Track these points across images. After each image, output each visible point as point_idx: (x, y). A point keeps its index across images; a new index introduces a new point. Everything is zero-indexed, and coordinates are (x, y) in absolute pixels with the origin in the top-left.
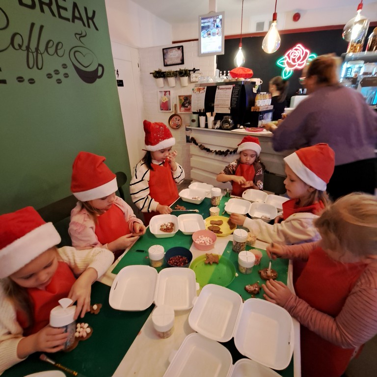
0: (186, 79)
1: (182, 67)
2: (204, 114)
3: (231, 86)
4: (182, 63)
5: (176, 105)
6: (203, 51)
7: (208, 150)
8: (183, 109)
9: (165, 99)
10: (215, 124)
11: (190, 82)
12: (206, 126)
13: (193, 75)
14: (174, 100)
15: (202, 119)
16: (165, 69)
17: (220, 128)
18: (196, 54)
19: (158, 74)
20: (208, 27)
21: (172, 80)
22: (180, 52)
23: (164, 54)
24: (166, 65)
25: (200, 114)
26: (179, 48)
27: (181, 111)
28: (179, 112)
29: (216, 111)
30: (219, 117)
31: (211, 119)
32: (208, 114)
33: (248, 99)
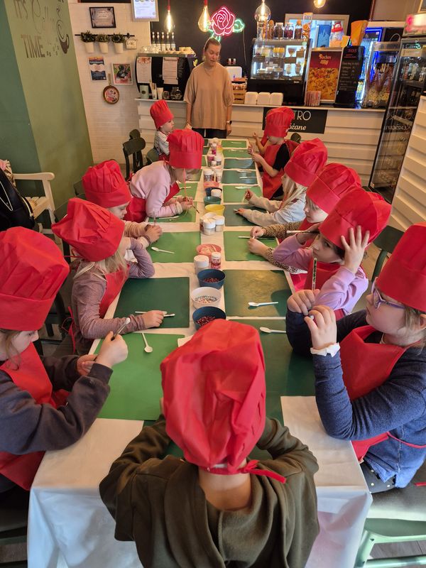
0: (121, 45)
1: (116, 31)
3: (175, 58)
4: (114, 26)
5: (110, 75)
6: (136, 16)
11: (125, 49)
13: (129, 41)
14: (109, 69)
18: (129, 18)
19: (87, 37)
21: (105, 46)
22: (110, 14)
23: (91, 14)
24: (95, 27)
26: (109, 8)
27: (117, 83)
29: (164, 83)
30: (168, 88)
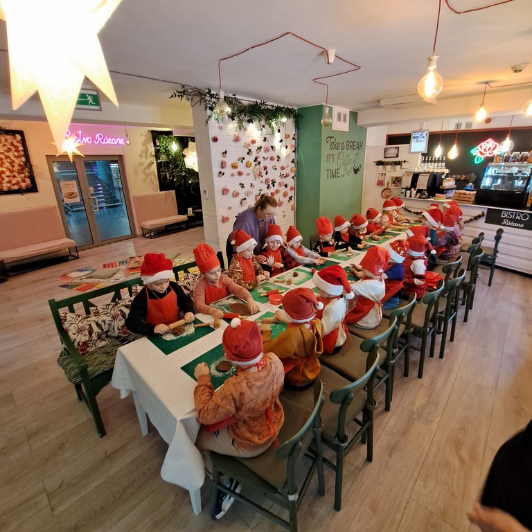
0: (399, 166)
1: (397, 160)
2: (410, 189)
3: (428, 175)
4: (397, 156)
5: (388, 183)
6: (412, 151)
7: (410, 211)
8: (393, 185)
9: (382, 178)
10: (416, 195)
11: (401, 168)
12: (410, 196)
13: (404, 164)
14: (388, 179)
15: (408, 192)
16: (384, 160)
17: (420, 198)
18: (407, 152)
19: (380, 163)
20: (418, 137)
21: (389, 167)
22: (396, 150)
23: (385, 151)
24: (385, 158)
25: (407, 189)
26: (396, 148)
27: (392, 186)
28: (390, 187)
29: (417, 188)
30: (419, 191)
31: (414, 192)
32: (413, 189)
33: (438, 182)
